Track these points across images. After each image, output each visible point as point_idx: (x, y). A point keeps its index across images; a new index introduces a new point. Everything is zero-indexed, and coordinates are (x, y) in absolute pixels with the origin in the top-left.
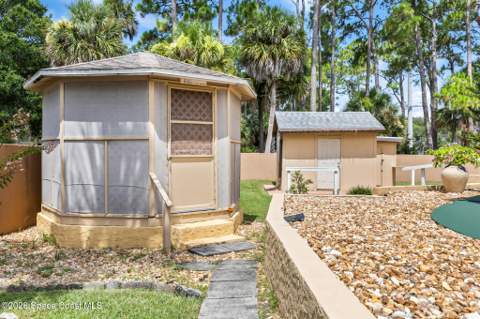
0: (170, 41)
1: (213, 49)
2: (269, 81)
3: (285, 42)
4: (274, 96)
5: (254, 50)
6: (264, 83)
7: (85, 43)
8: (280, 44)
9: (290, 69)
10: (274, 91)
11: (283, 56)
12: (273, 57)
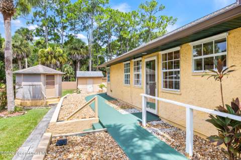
0: (46, 48)
1: (59, 52)
2: (77, 61)
3: (81, 50)
4: (79, 65)
5: (72, 52)
6: (76, 61)
7: (17, 49)
8: (80, 50)
9: (83, 57)
10: (79, 63)
11: (81, 54)
12: (78, 54)
